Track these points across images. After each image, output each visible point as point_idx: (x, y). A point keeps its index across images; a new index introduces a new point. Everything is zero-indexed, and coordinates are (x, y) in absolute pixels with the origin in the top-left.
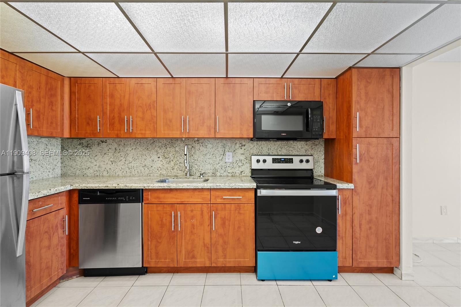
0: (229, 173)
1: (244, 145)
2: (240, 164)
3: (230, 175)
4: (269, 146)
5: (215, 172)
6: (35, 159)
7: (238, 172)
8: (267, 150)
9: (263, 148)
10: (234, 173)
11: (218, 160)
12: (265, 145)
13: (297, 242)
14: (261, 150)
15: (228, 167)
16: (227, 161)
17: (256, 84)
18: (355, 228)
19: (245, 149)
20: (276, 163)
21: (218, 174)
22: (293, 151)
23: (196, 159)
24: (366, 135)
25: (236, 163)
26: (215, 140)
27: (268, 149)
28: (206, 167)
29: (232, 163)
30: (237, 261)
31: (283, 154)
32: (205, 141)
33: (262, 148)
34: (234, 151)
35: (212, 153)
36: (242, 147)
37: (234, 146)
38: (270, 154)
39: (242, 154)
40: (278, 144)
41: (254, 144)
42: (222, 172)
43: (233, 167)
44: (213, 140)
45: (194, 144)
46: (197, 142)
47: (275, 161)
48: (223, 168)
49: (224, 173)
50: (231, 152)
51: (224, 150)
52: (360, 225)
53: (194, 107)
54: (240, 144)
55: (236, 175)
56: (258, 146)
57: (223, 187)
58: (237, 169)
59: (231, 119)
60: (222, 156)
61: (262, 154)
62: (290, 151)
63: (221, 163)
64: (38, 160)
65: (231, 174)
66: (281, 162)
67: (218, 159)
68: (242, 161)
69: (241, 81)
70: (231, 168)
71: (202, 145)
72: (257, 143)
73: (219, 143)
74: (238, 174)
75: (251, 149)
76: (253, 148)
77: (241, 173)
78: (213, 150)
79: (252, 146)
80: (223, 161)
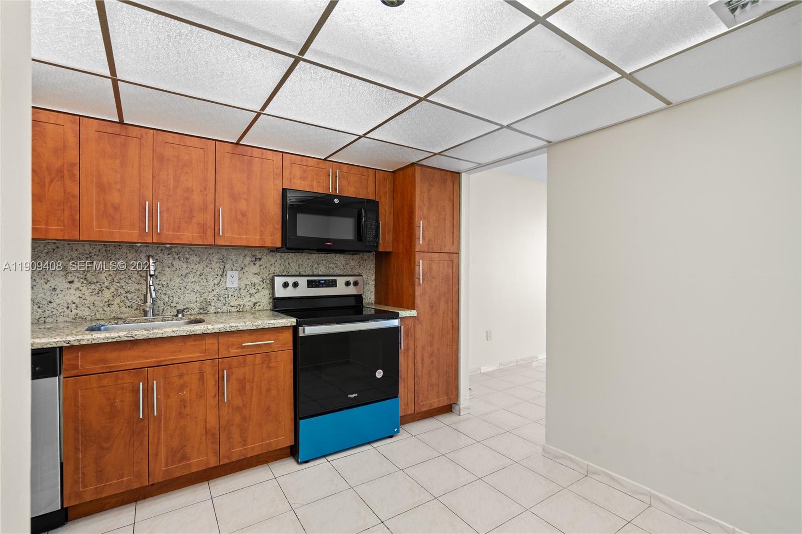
0: (233, 306)
1: (260, 259)
2: (253, 291)
3: (233, 309)
4: (300, 261)
5: (204, 307)
7: (249, 303)
8: (297, 268)
9: (291, 265)
10: (242, 306)
11: (212, 285)
12: (295, 259)
13: (353, 396)
14: (287, 266)
15: (230, 295)
16: (228, 285)
17: (286, 163)
18: (417, 364)
19: (260, 266)
20: (312, 287)
21: (212, 309)
22: (335, 269)
23: (165, 283)
24: (428, 249)
25: (244, 289)
26: (206, 248)
27: (299, 265)
28: (187, 299)
29: (238, 289)
30: (265, 444)
31: (321, 273)
32: (184, 251)
33: (289, 263)
34: (242, 268)
35: (199, 273)
36: (256, 263)
37: (242, 260)
38: (302, 273)
39: (255, 274)
40: (314, 258)
41: (276, 257)
42: (219, 305)
43: (239, 296)
44: (202, 248)
45: (161, 255)
46: (167, 252)
47: (311, 284)
48: (221, 299)
49: (224, 307)
50: (236, 270)
51: (222, 267)
52: (422, 360)
53: (172, 187)
54: (253, 256)
55: (244, 309)
56: (283, 261)
57: (241, 328)
58: (248, 298)
59: (243, 215)
60: (219, 277)
61: (290, 273)
62: (331, 269)
63: (217, 290)
65: (237, 307)
66: (321, 285)
67: (211, 283)
68: (256, 286)
69: (262, 154)
70: (236, 298)
71: (178, 257)
72: (281, 256)
73: (214, 255)
74: (248, 308)
75: (271, 265)
76: (274, 264)
77: (254, 305)
78: (201, 267)
79: (273, 261)
80: (220, 287)
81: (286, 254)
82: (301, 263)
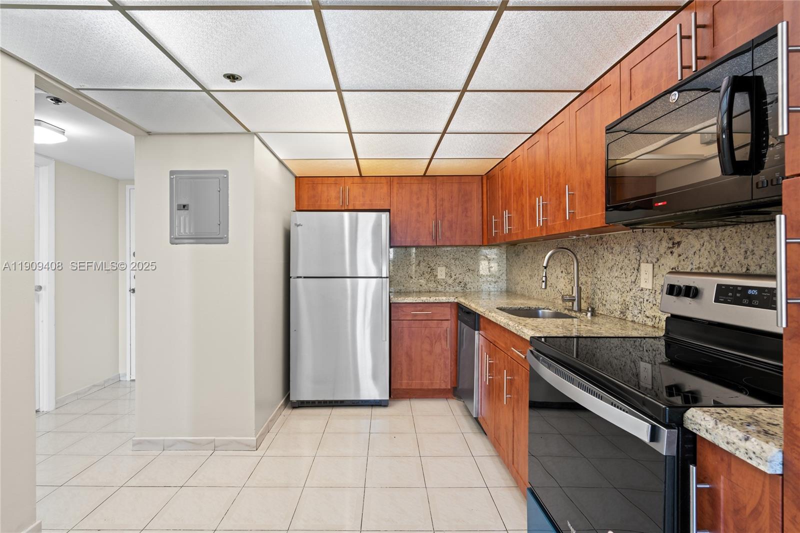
0: (648, 317)
1: (679, 243)
4: (749, 241)
5: (624, 311)
6: (473, 269)
8: (741, 257)
9: (729, 251)
10: (658, 319)
11: (630, 283)
12: (736, 238)
14: (722, 255)
15: (645, 300)
16: (643, 285)
19: (680, 255)
21: (630, 318)
23: (599, 277)
25: (659, 293)
26: (625, 233)
27: (746, 252)
28: (612, 297)
29: (654, 292)
32: (610, 239)
33: (724, 249)
34: (658, 260)
35: (620, 266)
36: (674, 250)
37: (657, 246)
39: (672, 269)
41: (703, 238)
42: (636, 312)
43: (655, 303)
46: (600, 242)
47: (725, 295)
48: (637, 303)
49: (639, 315)
50: (651, 262)
51: (638, 259)
54: (670, 239)
56: (714, 245)
60: (636, 272)
61: (726, 270)
63: (634, 290)
64: (477, 270)
65: (652, 320)
66: (745, 301)
67: (629, 279)
70: (651, 305)
71: (606, 247)
72: (710, 235)
73: (631, 241)
75: (695, 253)
76: (700, 250)
78: (621, 258)
79: (697, 246)
80: (637, 286)
81: (721, 229)
82: (751, 247)
